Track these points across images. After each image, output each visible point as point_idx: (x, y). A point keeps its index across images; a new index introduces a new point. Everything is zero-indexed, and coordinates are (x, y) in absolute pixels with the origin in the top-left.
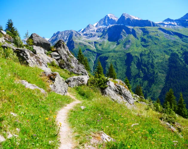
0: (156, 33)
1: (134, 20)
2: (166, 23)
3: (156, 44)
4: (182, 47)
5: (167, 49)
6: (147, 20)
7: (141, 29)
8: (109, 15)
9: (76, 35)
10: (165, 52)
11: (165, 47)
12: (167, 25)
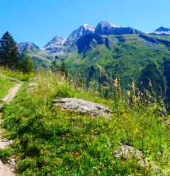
0: (134, 41)
1: (113, 28)
2: (158, 33)
3: (130, 54)
4: (165, 56)
5: (143, 60)
6: (129, 28)
7: (117, 38)
8: (85, 26)
9: (31, 49)
10: (140, 63)
11: (142, 57)
12: (159, 35)
